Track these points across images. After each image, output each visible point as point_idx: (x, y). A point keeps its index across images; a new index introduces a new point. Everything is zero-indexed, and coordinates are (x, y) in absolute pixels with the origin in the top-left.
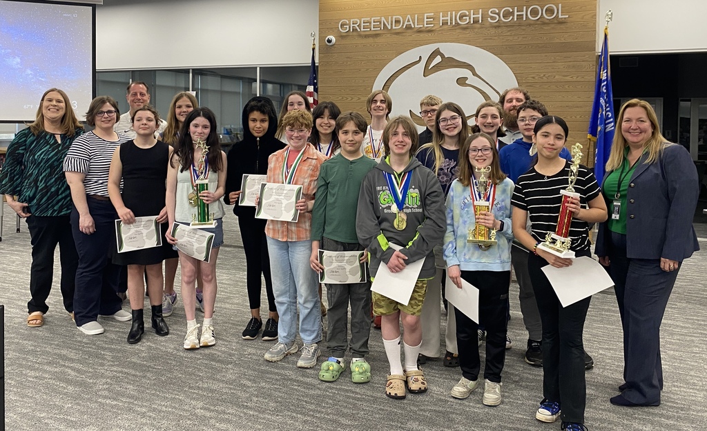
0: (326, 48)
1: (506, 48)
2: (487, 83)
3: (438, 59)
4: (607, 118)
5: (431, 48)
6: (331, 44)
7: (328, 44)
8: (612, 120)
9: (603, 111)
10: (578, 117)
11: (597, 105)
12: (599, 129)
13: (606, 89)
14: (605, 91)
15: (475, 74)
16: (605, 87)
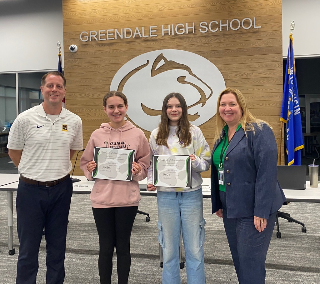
0: (70, 54)
1: (214, 53)
2: (201, 81)
3: (162, 62)
4: (295, 105)
5: (156, 53)
6: (74, 51)
7: (71, 51)
8: (298, 106)
9: (292, 99)
10: (271, 105)
11: (286, 95)
12: (289, 113)
13: (293, 82)
14: (293, 84)
15: (191, 74)
16: (292, 81)
